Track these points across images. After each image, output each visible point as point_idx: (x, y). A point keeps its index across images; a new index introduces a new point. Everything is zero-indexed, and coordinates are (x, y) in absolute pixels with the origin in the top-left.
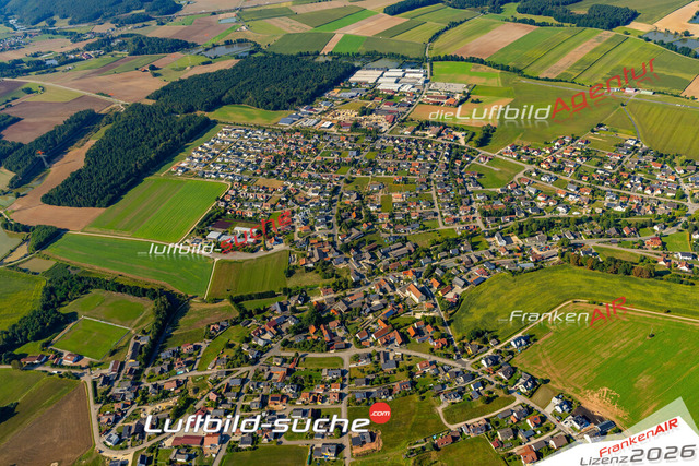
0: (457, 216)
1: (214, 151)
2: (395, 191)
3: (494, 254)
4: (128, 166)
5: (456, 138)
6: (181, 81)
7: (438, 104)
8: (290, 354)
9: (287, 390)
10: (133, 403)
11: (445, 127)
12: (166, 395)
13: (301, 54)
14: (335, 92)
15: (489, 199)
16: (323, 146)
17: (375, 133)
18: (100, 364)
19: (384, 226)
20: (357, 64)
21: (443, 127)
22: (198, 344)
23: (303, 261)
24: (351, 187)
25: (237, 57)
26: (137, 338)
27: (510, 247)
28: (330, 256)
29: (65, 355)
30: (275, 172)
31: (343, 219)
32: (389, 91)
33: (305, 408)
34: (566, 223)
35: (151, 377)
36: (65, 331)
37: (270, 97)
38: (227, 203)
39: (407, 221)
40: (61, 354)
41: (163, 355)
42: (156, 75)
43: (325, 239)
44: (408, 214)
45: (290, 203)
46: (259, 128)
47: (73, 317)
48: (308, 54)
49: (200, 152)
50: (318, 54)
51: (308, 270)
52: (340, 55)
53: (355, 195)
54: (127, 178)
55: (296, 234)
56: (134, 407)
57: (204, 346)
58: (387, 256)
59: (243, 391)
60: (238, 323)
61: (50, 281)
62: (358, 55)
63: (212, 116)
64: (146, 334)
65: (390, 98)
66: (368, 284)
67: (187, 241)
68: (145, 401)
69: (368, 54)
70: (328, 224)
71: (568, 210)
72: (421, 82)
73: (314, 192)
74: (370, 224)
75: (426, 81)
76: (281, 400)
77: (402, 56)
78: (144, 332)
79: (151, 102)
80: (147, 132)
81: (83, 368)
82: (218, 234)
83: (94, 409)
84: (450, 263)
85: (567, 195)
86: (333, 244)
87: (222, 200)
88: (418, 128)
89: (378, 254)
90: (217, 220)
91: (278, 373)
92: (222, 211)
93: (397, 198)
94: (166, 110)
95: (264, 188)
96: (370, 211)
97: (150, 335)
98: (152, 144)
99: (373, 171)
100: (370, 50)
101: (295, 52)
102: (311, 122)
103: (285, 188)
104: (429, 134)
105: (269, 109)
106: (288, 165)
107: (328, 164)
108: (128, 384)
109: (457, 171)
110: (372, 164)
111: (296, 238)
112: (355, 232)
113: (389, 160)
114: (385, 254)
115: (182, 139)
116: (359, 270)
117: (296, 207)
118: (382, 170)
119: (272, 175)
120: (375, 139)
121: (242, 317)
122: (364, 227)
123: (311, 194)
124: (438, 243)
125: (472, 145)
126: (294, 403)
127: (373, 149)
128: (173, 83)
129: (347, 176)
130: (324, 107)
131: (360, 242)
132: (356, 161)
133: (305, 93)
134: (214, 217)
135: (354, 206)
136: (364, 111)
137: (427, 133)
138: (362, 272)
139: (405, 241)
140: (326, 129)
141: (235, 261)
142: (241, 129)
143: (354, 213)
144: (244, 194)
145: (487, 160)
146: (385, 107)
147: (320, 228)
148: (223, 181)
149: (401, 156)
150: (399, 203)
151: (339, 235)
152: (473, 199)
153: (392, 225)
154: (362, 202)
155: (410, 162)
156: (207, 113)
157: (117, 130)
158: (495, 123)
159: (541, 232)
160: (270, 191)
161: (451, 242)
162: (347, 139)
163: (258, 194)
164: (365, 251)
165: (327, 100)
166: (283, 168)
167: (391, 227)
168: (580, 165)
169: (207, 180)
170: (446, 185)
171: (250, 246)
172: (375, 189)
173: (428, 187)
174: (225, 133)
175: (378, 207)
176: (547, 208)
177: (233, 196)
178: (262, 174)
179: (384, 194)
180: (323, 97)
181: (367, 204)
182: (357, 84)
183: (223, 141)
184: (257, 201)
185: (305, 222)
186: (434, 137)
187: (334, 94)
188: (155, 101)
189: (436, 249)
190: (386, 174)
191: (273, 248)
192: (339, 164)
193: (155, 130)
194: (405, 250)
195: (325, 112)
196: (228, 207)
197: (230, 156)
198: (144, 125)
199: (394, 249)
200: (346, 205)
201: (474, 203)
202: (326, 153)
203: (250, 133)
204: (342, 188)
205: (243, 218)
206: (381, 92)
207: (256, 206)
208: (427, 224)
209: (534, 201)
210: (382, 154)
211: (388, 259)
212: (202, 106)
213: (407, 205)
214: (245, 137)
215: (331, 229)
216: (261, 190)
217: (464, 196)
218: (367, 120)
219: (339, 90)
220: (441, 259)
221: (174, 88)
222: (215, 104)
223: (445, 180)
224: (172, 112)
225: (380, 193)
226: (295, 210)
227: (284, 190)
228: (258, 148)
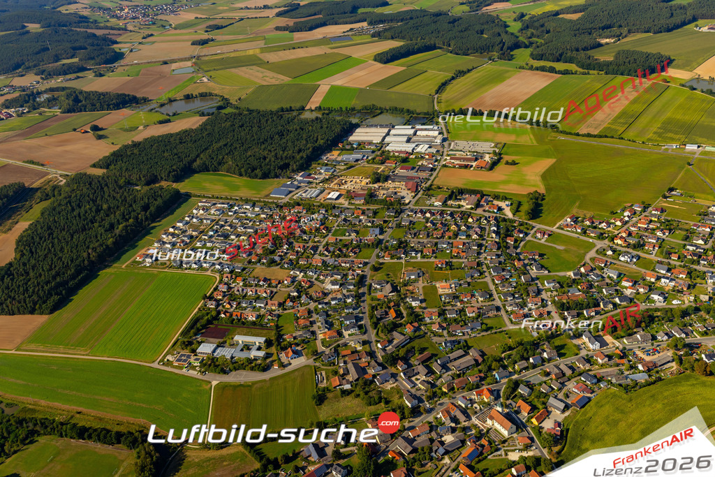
0: (526, 310)
1: (190, 232)
2: (440, 280)
3: (588, 360)
4: (78, 257)
5: (500, 209)
6: (136, 145)
7: (466, 167)
11: (483, 196)
13: (282, 110)
14: (334, 155)
15: (562, 287)
16: (335, 223)
17: (396, 206)
19: (435, 328)
20: (354, 121)
21: (481, 196)
23: (336, 381)
24: (380, 275)
25: (203, 114)
27: (606, 351)
28: (371, 372)
30: (277, 258)
31: (379, 320)
32: (400, 152)
34: (669, 315)
37: (255, 163)
38: (218, 303)
39: (462, 320)
42: (100, 137)
43: (359, 348)
44: (462, 311)
45: (304, 299)
46: (247, 201)
48: (291, 110)
49: (173, 235)
50: (303, 109)
51: (345, 393)
52: (330, 111)
53: (388, 287)
54: (78, 272)
55: (319, 343)
58: (448, 369)
62: (353, 109)
63: (182, 187)
65: (405, 160)
66: (429, 411)
67: (170, 358)
69: (366, 108)
70: (360, 327)
71: (665, 298)
72: (438, 141)
73: (333, 283)
74: (416, 324)
75: (444, 140)
77: (408, 111)
79: (99, 172)
80: (98, 211)
82: (213, 346)
84: (534, 376)
85: (658, 278)
86: (372, 354)
87: (211, 298)
88: (450, 198)
89: (436, 368)
90: (208, 326)
92: (214, 313)
93: (443, 288)
94: (121, 182)
95: (265, 280)
96: (411, 308)
98: (107, 226)
99: (406, 253)
100: (368, 103)
101: (275, 107)
102: (312, 192)
103: (294, 279)
104: (466, 205)
105: (256, 177)
106: (292, 249)
107: (346, 246)
109: (511, 251)
110: (403, 246)
111: (321, 348)
112: (398, 338)
113: (422, 238)
114: (445, 367)
115: (147, 219)
116: (413, 391)
117: (312, 305)
118: (417, 252)
119: (272, 262)
120: (399, 213)
121: (265, 468)
122: (408, 330)
123: (330, 287)
124: (511, 348)
125: (522, 217)
127: (399, 226)
128: (126, 147)
129: (373, 261)
130: (324, 173)
131: (408, 351)
132: (380, 242)
133: (298, 157)
134: (203, 321)
135: (390, 301)
136: (378, 178)
137: (462, 203)
138: (418, 394)
139: (467, 347)
140: (334, 202)
141: (241, 385)
142: (223, 204)
143: (392, 310)
144: (240, 289)
145: (546, 236)
146: (400, 171)
147: (349, 332)
148: (209, 273)
149: (437, 234)
150: (448, 295)
151: (378, 342)
152: (541, 287)
153: (444, 325)
154: (400, 296)
155: (451, 241)
156: (175, 184)
157: (57, 209)
158: (542, 190)
159: (640, 329)
160: (274, 284)
161: (528, 347)
162: (363, 213)
163: (258, 289)
164: (416, 363)
165: (327, 165)
166: (286, 253)
167: (443, 329)
168: (664, 240)
169: (186, 271)
170: (503, 270)
171: (259, 362)
172: (413, 277)
173: (481, 274)
174: (203, 209)
175: (422, 301)
176: (638, 297)
177: (225, 292)
178: (259, 261)
179: (426, 284)
180: (320, 161)
181: (406, 297)
182: (359, 145)
183: (201, 219)
184: (258, 298)
185: (330, 325)
186: (472, 209)
187: (333, 157)
188: (105, 171)
189: (509, 356)
190: (423, 257)
191: (290, 364)
192: (359, 247)
193: (109, 208)
194: (468, 360)
195: (327, 180)
196: (220, 308)
197: (213, 239)
198: (94, 201)
199: (455, 359)
200: (379, 300)
201: (543, 292)
202: (340, 232)
203: (236, 208)
204: (368, 277)
205: (243, 323)
206: (392, 154)
207: (258, 305)
208: (489, 322)
209: (618, 288)
210: (413, 231)
211: (450, 373)
212: (168, 176)
213: (458, 297)
214: (230, 213)
215: (365, 333)
216: (261, 283)
217: (528, 284)
218: (383, 189)
219: (338, 152)
220: (521, 371)
221: (129, 153)
222: (185, 172)
223: (500, 263)
224: (129, 183)
225: (420, 282)
226: (312, 309)
227: (293, 282)
228: (250, 228)
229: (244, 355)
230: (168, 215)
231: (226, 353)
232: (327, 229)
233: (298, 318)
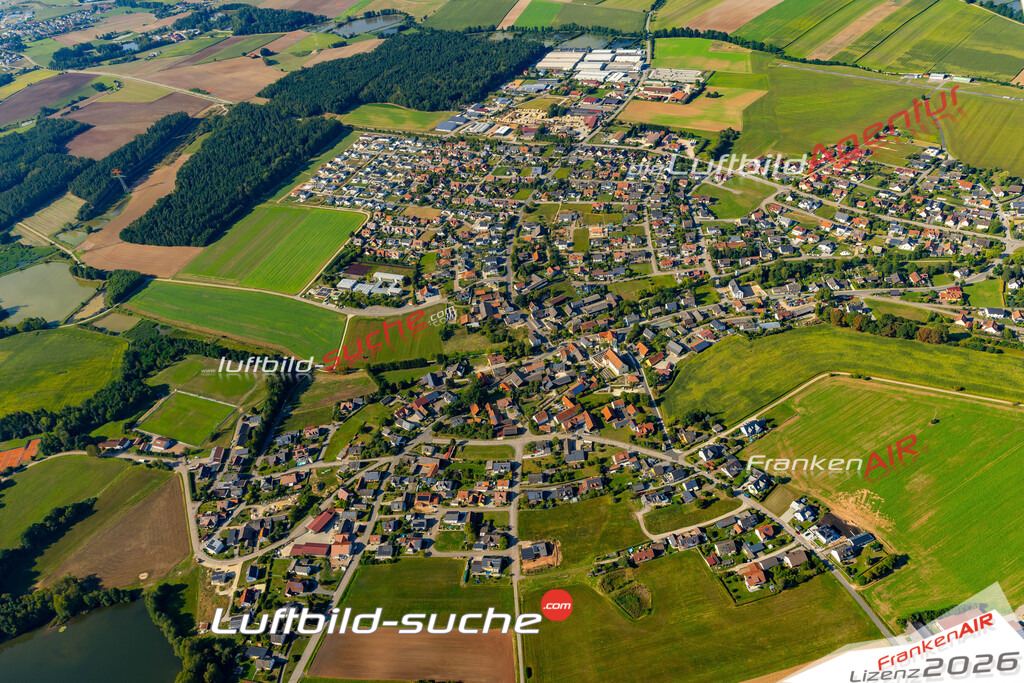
0: (678, 258)
1: (348, 168)
2: (593, 223)
3: (726, 309)
4: (233, 190)
5: (682, 148)
6: (305, 71)
7: (659, 99)
8: (444, 441)
9: (439, 487)
10: (240, 501)
11: (668, 131)
12: (282, 492)
13: (470, 30)
14: (516, 84)
15: (724, 233)
16: (497, 161)
17: (569, 142)
18: (198, 452)
19: (576, 272)
21: (665, 132)
22: (325, 426)
23: (465, 319)
24: (533, 217)
25: (381, 36)
26: (246, 419)
27: (748, 301)
28: (502, 312)
29: (154, 439)
30: (430, 197)
31: (520, 262)
32: (591, 81)
33: (462, 510)
34: (830, 267)
35: (264, 468)
36: (154, 408)
37: (424, 92)
38: (365, 241)
39: (608, 264)
40: (149, 439)
41: (279, 440)
42: (270, 63)
43: (495, 289)
44: (610, 255)
45: (449, 239)
46: (409, 136)
47: (163, 390)
48: (480, 30)
49: (329, 170)
50: (494, 29)
51: (472, 330)
52: (524, 31)
53: (537, 230)
54: (232, 206)
55: (456, 283)
56: (243, 506)
57: (333, 430)
58: (579, 312)
59: (382, 488)
60: (378, 401)
61: (134, 344)
62: (550, 29)
63: (345, 119)
64: (258, 413)
65: (592, 91)
66: (551, 350)
67: (312, 291)
68: (256, 498)
69: (565, 28)
70: (500, 269)
71: (834, 249)
72: (637, 68)
73: (482, 224)
74: (558, 268)
75: (644, 67)
76: (431, 501)
77: (613, 31)
78: (255, 411)
79: (262, 101)
80: (257, 143)
81: (177, 457)
82: (352, 282)
83: (191, 508)
84: (664, 322)
85: (834, 228)
86: (506, 296)
87: (359, 236)
88: (629, 135)
89: (567, 310)
90: (352, 262)
91: (428, 465)
92: (358, 251)
93: (595, 232)
94: (283, 112)
95: (414, 219)
96: (558, 251)
97: (263, 415)
98: (263, 158)
99: (565, 195)
100: (568, 22)
101: (462, 28)
102: (481, 127)
103: (443, 219)
104: (645, 143)
105: (424, 108)
106: (448, 187)
107: (503, 185)
108: (235, 476)
109: (680, 196)
110: (563, 186)
111: (457, 288)
112: (536, 279)
113: (587, 179)
114: (577, 310)
115: (305, 153)
116: (540, 332)
117: (457, 246)
118: (577, 194)
119: (425, 201)
120: (569, 150)
121: (383, 392)
122: (549, 273)
123: (478, 228)
124: (649, 295)
125: (704, 158)
126: (448, 505)
127: (565, 165)
128: (294, 74)
129: (528, 202)
130: (499, 104)
131: (542, 294)
132: (541, 182)
133: (473, 86)
134: (347, 258)
135: (536, 243)
136: (555, 111)
137: (642, 141)
138: (544, 334)
139: (605, 291)
140: (502, 137)
141: (375, 319)
142: (384, 138)
143: (536, 253)
144: (388, 228)
145: (724, 179)
146: (584, 105)
147: (489, 273)
148: (360, 211)
149: (603, 174)
150: (598, 239)
151: (514, 283)
152: (701, 234)
153: (587, 270)
154: (548, 238)
155: (616, 182)
156: (339, 116)
157: (218, 141)
158: (738, 126)
159: (793, 280)
160: (423, 224)
161: (667, 294)
162: (530, 151)
163: (406, 228)
164: (549, 305)
165: (504, 96)
166: (441, 192)
167: (586, 273)
168: (856, 186)
169: (338, 209)
170: (664, 215)
171: (395, 298)
172: (566, 220)
173: (640, 218)
174: (363, 144)
175: (569, 245)
176: (804, 247)
177: (373, 230)
178: (412, 200)
179: (578, 227)
180: (499, 92)
181: (554, 241)
182: (547, 72)
183: (360, 155)
184: (405, 237)
185: (470, 265)
186: (651, 147)
187: (514, 87)
188: (268, 100)
189: (646, 303)
190: (582, 199)
191: (425, 302)
192: (518, 186)
193: (268, 140)
194: (603, 304)
195: (500, 112)
196: (367, 246)
197: (370, 176)
198: (254, 133)
199: (590, 303)
200: (525, 242)
201: (702, 240)
202: (501, 171)
203: (397, 143)
204: (520, 219)
205: (385, 261)
206: (580, 84)
207: (403, 244)
208: (635, 268)
209: (786, 237)
210: (578, 171)
211: (580, 316)
212: (332, 106)
213: (608, 242)
214: (391, 149)
215: (504, 275)
216: (410, 222)
217: (688, 230)
218: (559, 124)
219: (521, 81)
220: (653, 316)
221: (295, 81)
222: (350, 103)
223: (663, 207)
224: (292, 114)
225: (573, 226)
226: (456, 249)
227: (442, 222)
228: (407, 164)
229: (381, 292)
230: (328, 150)
231: (365, 289)
232: (489, 168)
233: (440, 258)
